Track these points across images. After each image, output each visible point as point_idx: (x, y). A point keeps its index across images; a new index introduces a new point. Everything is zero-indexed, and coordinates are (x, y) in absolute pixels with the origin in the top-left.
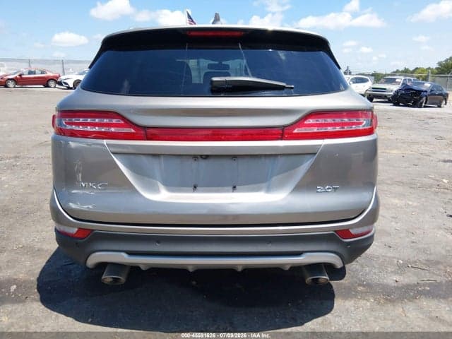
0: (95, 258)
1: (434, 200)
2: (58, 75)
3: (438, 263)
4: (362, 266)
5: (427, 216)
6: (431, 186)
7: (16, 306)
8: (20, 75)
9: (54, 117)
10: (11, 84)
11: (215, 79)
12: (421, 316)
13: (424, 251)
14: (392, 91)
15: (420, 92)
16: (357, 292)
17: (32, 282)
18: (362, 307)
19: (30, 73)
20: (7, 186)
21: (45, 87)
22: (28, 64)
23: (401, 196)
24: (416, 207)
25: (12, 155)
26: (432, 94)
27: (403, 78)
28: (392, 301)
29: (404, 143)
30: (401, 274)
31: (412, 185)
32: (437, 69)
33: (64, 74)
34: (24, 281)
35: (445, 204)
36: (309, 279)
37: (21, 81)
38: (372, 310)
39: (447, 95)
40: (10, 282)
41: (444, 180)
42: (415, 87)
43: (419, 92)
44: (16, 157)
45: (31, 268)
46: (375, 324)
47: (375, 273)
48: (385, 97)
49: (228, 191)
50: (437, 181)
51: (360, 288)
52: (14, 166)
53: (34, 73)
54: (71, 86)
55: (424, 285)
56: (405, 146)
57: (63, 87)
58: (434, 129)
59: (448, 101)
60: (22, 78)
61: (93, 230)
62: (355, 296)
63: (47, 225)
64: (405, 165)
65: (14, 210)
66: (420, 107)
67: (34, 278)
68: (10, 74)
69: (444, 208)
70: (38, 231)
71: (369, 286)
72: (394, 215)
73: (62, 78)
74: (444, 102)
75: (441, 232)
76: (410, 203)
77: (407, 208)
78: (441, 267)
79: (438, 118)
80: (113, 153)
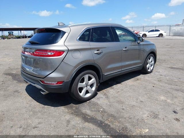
2: (138, 32)
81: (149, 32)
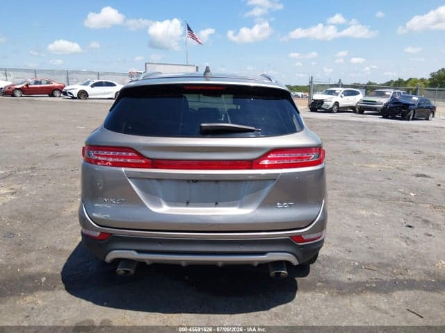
0: (113, 255)
1: (398, 212)
2: (63, 85)
3: (387, 265)
4: (323, 266)
5: (388, 226)
6: (398, 199)
7: (47, 293)
8: (27, 85)
9: (84, 148)
10: (18, 93)
11: (203, 125)
12: (363, 306)
13: (379, 255)
14: (381, 104)
15: (408, 105)
16: (316, 286)
17: (58, 275)
18: (318, 298)
19: (36, 83)
20: (27, 195)
21: (51, 96)
22: (34, 74)
23: (369, 207)
24: (380, 218)
25: (29, 167)
26: (419, 108)
27: (393, 92)
28: (343, 294)
29: (383, 157)
30: (354, 274)
31: (381, 198)
32: (430, 79)
33: (68, 85)
34: (52, 275)
35: (407, 215)
36: (273, 273)
37: (27, 91)
38: (326, 300)
39: (434, 108)
40: (40, 275)
41: (412, 194)
42: (404, 101)
43: (406, 106)
44: (32, 168)
45: (56, 264)
46: (325, 311)
47: (333, 272)
48: (375, 109)
49: (212, 206)
50: (406, 194)
51: (319, 284)
52: (31, 176)
53: (40, 83)
54: (76, 96)
55: (372, 283)
56: (384, 160)
57: (67, 97)
58: (416, 143)
59: (435, 115)
60: (28, 88)
61: (112, 234)
62: (314, 290)
63: (66, 229)
64: (379, 179)
65: (37, 217)
66: (408, 119)
67: (59, 272)
68: (18, 84)
69: (405, 219)
70: (58, 235)
71: (327, 282)
72: (359, 225)
73: (67, 88)
74: (432, 115)
75: (397, 240)
76: (376, 214)
77: (371, 218)
78: (390, 268)
79: (423, 132)
80: (129, 178)
81: (92, 86)
